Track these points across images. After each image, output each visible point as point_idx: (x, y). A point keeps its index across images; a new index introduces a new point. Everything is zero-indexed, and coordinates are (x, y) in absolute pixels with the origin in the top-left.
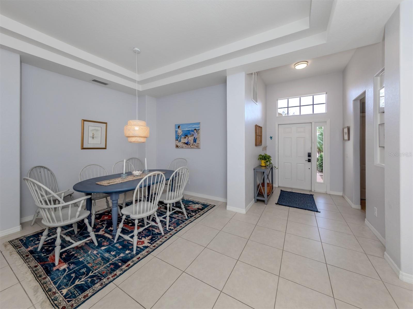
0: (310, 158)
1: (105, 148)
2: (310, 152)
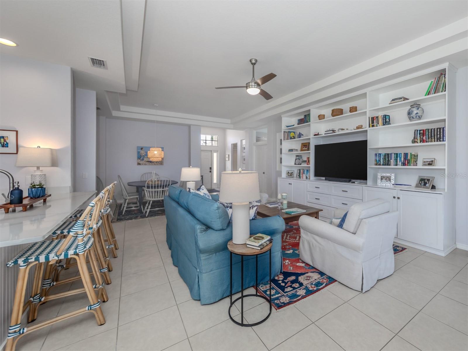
0: (211, 170)
2: (211, 167)
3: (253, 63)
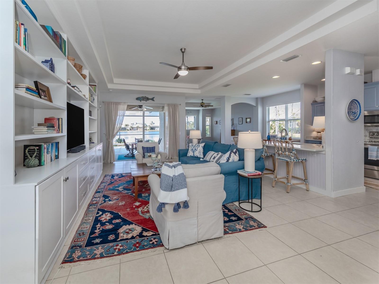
3: (183, 51)
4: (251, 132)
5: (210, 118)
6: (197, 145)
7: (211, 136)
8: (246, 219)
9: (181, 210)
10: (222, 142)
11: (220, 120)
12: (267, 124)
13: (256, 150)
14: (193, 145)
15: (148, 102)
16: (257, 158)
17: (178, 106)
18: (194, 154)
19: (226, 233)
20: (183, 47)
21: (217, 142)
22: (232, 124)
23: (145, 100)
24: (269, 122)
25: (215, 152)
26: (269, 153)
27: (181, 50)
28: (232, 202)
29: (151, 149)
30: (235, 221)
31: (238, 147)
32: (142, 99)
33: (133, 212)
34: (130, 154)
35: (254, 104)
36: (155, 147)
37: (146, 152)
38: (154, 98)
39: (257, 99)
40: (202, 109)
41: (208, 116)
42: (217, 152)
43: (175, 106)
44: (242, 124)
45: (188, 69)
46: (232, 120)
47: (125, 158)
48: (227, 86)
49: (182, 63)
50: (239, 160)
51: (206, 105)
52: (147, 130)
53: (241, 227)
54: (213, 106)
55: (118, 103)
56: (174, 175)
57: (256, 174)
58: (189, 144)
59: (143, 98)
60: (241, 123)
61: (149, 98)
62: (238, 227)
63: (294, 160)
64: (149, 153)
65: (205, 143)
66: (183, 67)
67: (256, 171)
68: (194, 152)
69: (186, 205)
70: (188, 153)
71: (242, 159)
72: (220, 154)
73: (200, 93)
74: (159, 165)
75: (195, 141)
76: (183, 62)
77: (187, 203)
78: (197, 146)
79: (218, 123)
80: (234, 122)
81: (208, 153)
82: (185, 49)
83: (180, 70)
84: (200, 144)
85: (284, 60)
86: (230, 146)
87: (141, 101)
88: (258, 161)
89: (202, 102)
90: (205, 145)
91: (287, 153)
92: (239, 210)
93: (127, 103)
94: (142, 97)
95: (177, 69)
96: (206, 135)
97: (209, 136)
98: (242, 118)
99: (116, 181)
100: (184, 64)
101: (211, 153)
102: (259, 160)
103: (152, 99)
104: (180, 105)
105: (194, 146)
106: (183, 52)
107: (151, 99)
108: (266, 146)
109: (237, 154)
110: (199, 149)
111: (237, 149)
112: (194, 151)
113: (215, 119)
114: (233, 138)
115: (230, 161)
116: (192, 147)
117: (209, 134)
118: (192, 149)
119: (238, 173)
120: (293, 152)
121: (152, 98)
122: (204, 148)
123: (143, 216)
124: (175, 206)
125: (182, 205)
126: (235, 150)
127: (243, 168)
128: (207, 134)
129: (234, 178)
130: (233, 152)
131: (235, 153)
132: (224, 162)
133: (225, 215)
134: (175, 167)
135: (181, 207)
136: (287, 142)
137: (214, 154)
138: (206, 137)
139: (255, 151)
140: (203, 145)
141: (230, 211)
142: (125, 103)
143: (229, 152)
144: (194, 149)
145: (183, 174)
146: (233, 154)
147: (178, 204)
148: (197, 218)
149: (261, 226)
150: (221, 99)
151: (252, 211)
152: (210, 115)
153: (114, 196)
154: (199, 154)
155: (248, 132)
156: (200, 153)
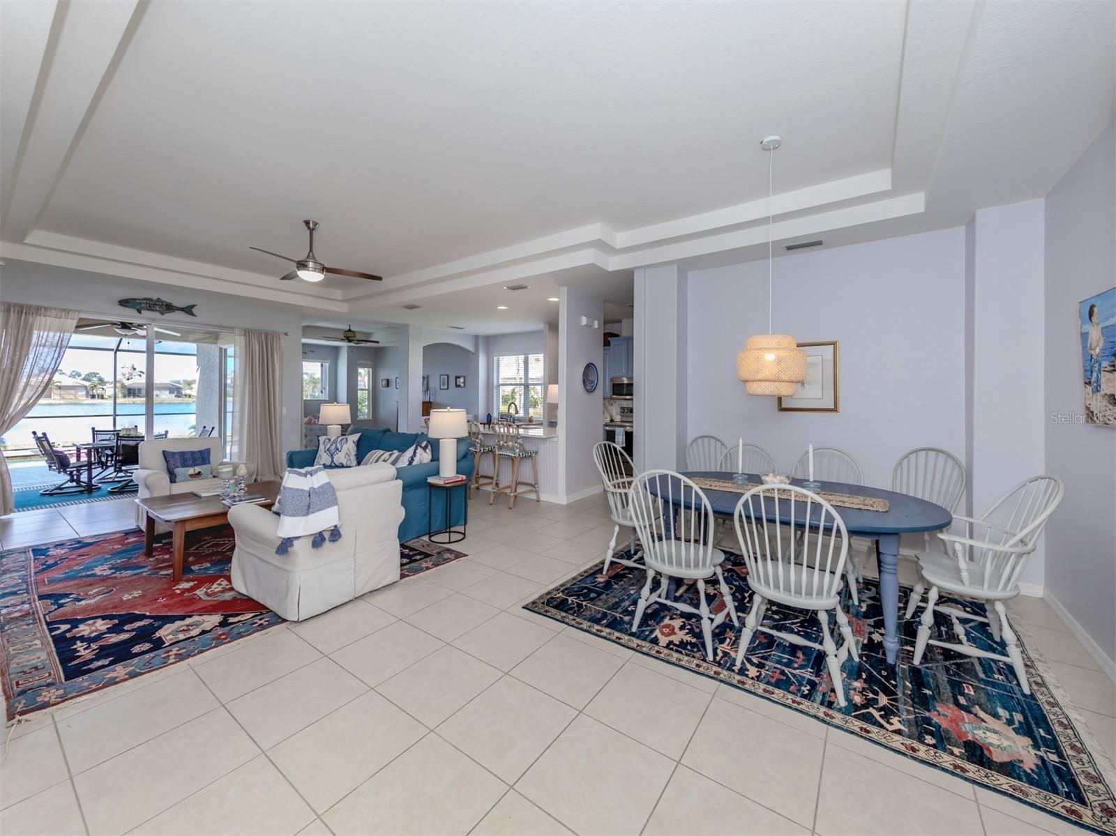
1: (835, 410)
3: (310, 226)
4: (451, 410)
5: (371, 370)
6: (339, 439)
7: (371, 418)
8: (439, 553)
9: (327, 544)
10: (400, 431)
11: (396, 378)
12: (495, 391)
13: (459, 440)
14: (329, 440)
15: (169, 316)
16: (462, 454)
17: (280, 339)
18: (332, 461)
19: (403, 576)
20: (312, 218)
21: (390, 431)
22: (426, 389)
23: (158, 308)
24: (498, 386)
25: (384, 452)
26: (488, 446)
27: (307, 223)
28: (418, 537)
29: (198, 456)
30: (421, 559)
31: (430, 436)
32: (143, 305)
33: (181, 600)
34: (69, 484)
35: (470, 348)
36: (209, 449)
37: (179, 464)
38: (193, 306)
39: (476, 337)
40: (348, 346)
41: (363, 366)
42: (388, 451)
43: (270, 337)
44: (448, 388)
45: (323, 270)
46: (426, 379)
47: (47, 499)
48: (411, 307)
49: (309, 253)
50: (432, 461)
51: (359, 337)
52: (105, 397)
53: (430, 564)
54: (378, 342)
55: (30, 307)
56: (310, 488)
57: (458, 480)
58: (320, 438)
59: (152, 303)
60: (446, 387)
61: (175, 304)
62: (424, 565)
63: (519, 455)
64: (192, 466)
65: (360, 434)
66: (311, 265)
67: (458, 475)
68: (332, 455)
69: (335, 534)
70: (316, 460)
71: (435, 458)
72: (396, 453)
73: (345, 311)
74: (240, 490)
75: (335, 430)
76: (311, 250)
77: (338, 531)
78: (341, 440)
79: (393, 384)
80: (431, 385)
81: (370, 453)
82: (316, 224)
83: (303, 270)
84: (350, 437)
85: (509, 288)
86: (417, 435)
87: (143, 311)
88: (464, 460)
89: (350, 330)
90: (360, 438)
91: (511, 443)
92: (428, 545)
93: (79, 311)
94: (145, 299)
95: (295, 264)
96: (359, 413)
97: (366, 417)
98: (448, 376)
99: (67, 560)
100: (314, 257)
101: (375, 453)
102: (465, 457)
103: (188, 310)
104: (286, 334)
105: (332, 440)
106: (311, 231)
107: (182, 309)
108: (483, 434)
109: (427, 450)
110: (345, 447)
111: (428, 441)
112: (332, 452)
113: (384, 374)
114: (424, 421)
115: (415, 463)
116: (329, 445)
117: (366, 411)
118: (328, 449)
119: (429, 483)
120: (519, 441)
121: (186, 306)
122: (359, 444)
123: (215, 599)
124: (315, 538)
125: (327, 535)
126: (426, 442)
127: (437, 473)
128: (361, 412)
129: (422, 493)
130: (421, 447)
131: (425, 449)
132: (405, 465)
133: (403, 556)
134: (311, 475)
135: (325, 539)
136: (510, 425)
137: (382, 455)
138: (358, 419)
139: (458, 442)
140: (356, 437)
141: (411, 549)
142: (67, 311)
143: (413, 447)
144: (333, 448)
145: (329, 483)
146: (419, 450)
147: (321, 534)
148: (354, 558)
149: (458, 555)
150: (401, 330)
151: (450, 543)
152: (371, 363)
153: (90, 588)
154: (346, 460)
155: (446, 410)
156: (349, 456)
